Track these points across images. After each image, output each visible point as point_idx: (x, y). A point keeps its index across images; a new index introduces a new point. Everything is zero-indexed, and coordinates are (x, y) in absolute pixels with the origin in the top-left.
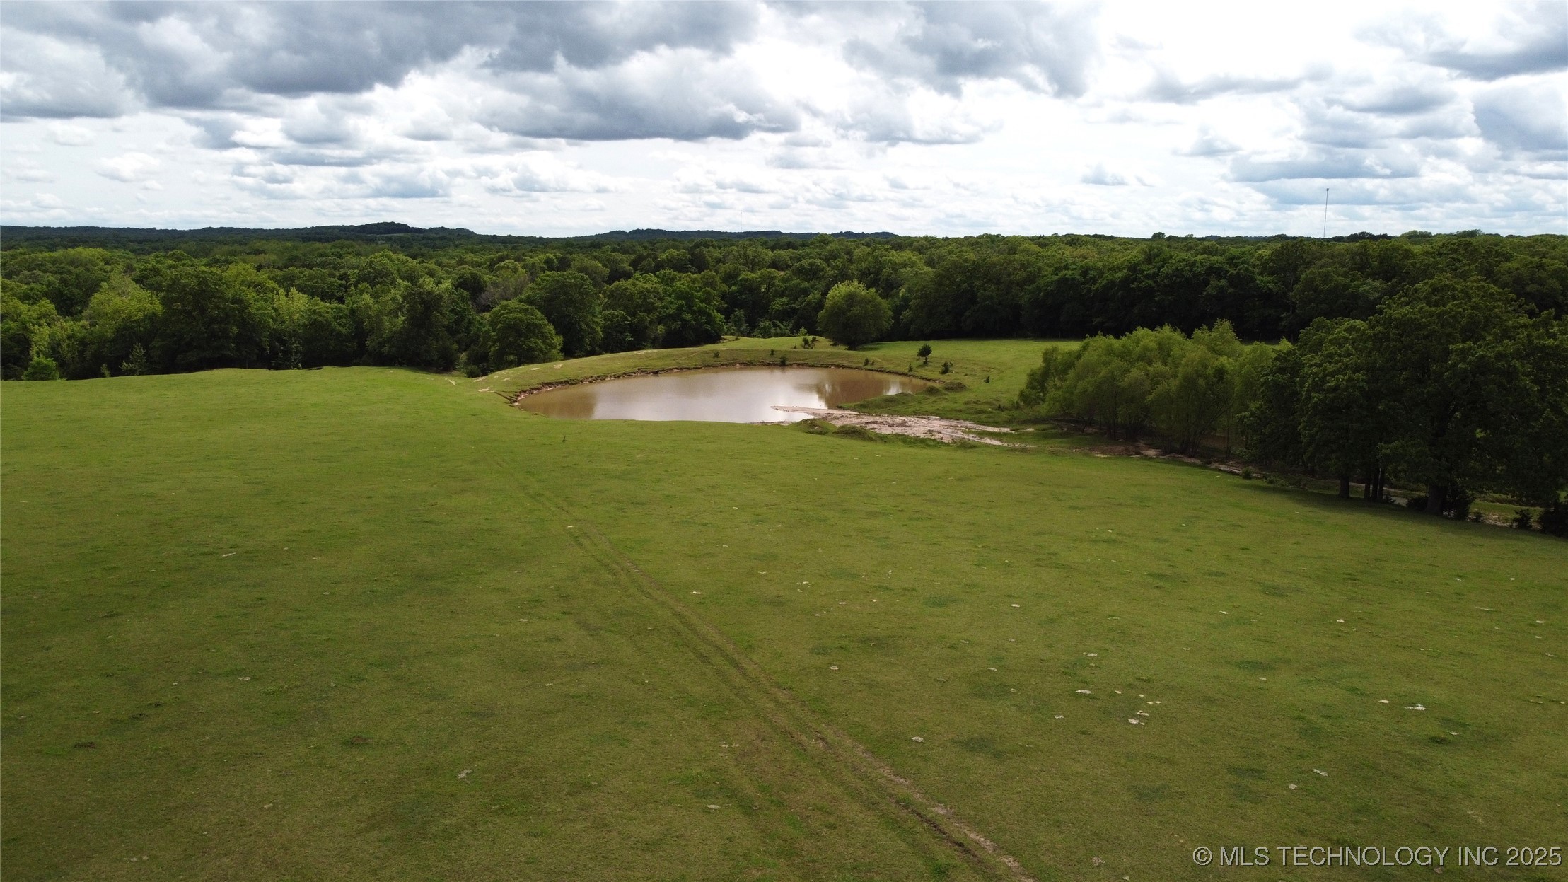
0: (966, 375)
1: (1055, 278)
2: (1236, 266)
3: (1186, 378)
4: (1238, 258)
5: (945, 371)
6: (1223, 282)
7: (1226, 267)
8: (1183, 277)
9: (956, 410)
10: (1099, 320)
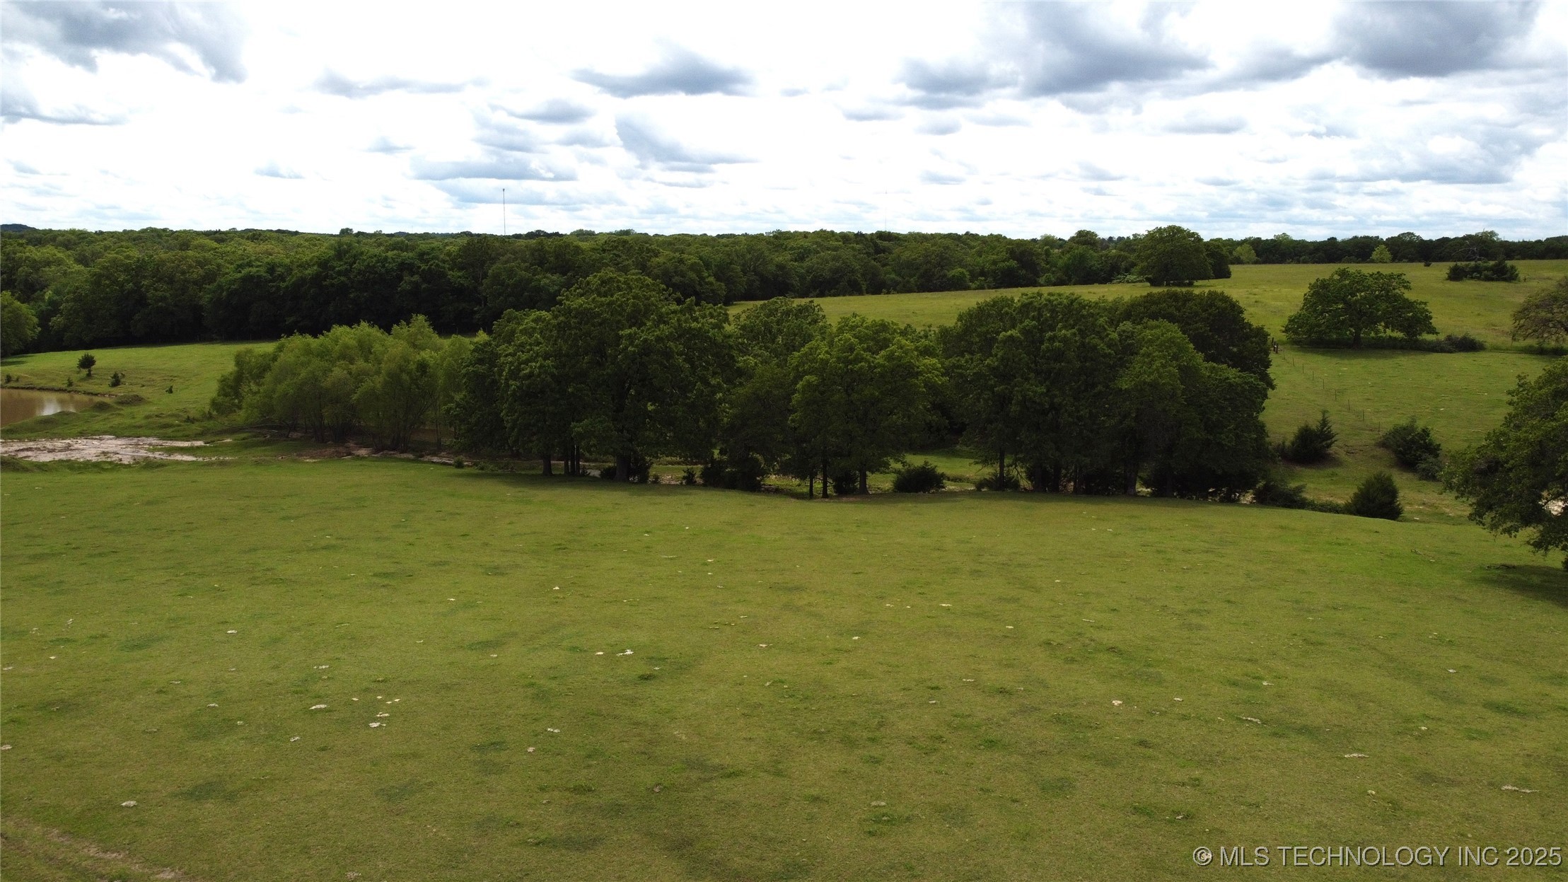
0: (143, 386)
1: (239, 275)
2: (427, 261)
3: (390, 375)
4: (428, 254)
5: (116, 382)
6: (416, 278)
7: (417, 263)
8: (376, 273)
9: (135, 426)
10: (292, 319)
